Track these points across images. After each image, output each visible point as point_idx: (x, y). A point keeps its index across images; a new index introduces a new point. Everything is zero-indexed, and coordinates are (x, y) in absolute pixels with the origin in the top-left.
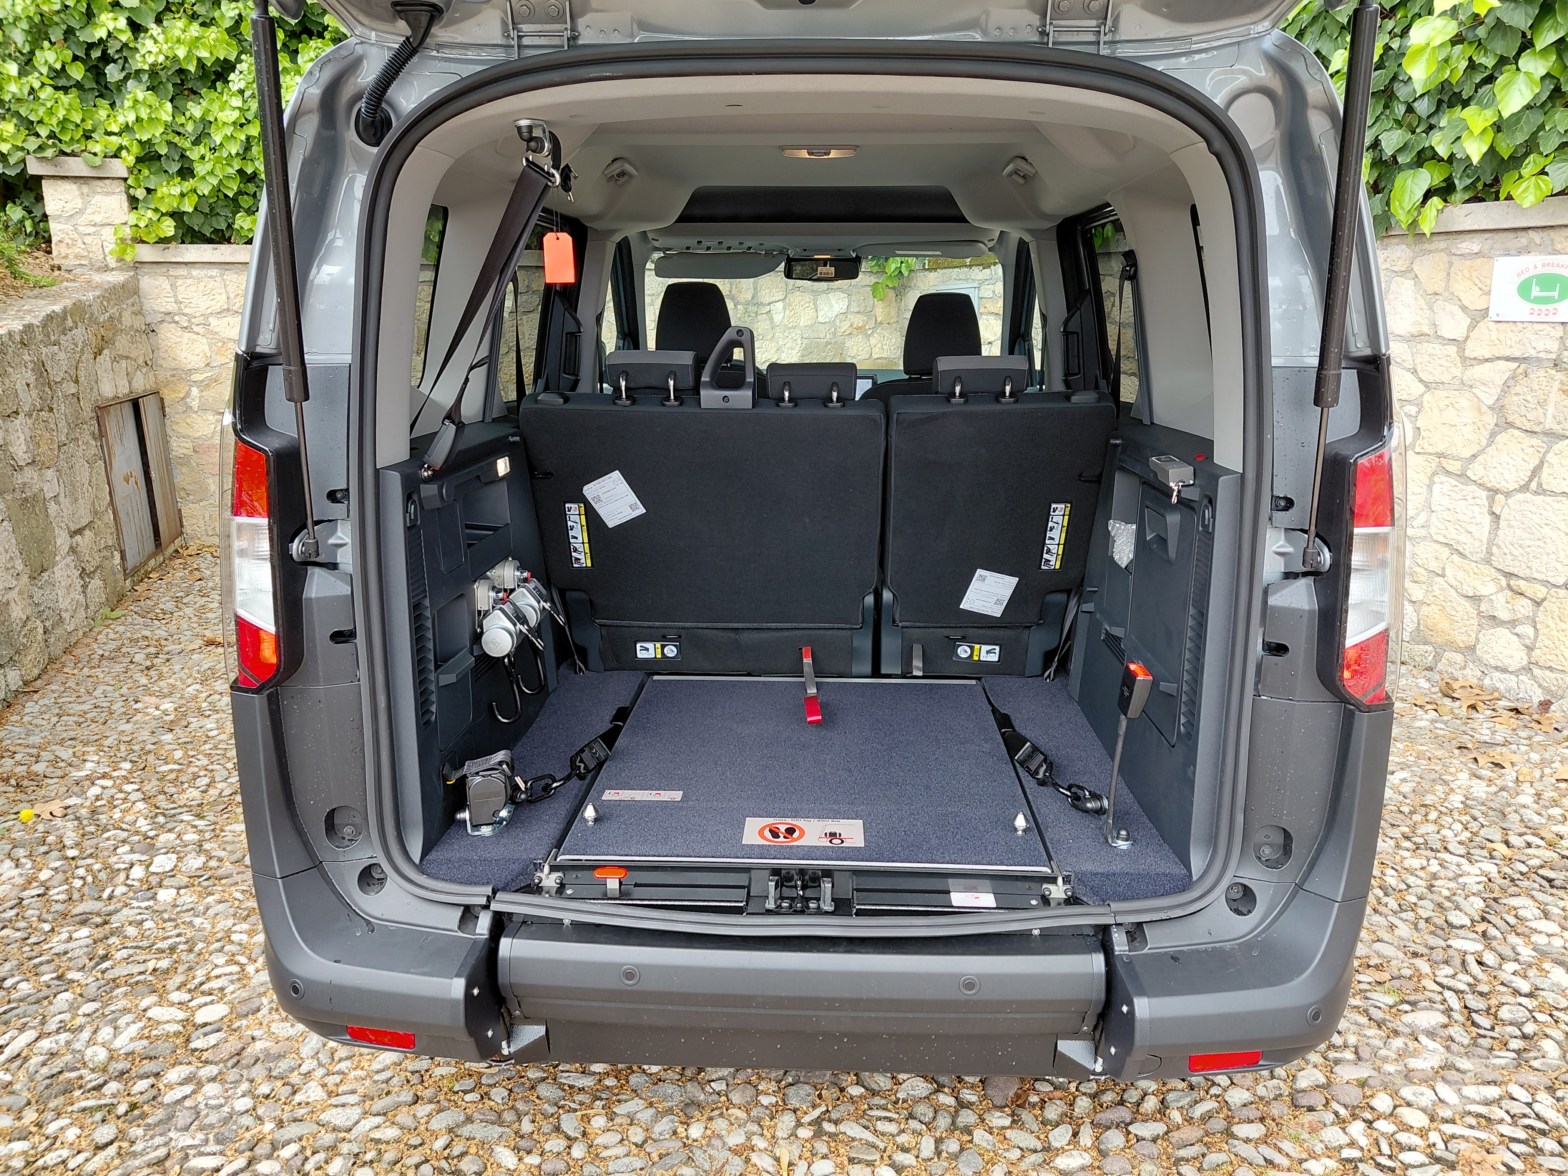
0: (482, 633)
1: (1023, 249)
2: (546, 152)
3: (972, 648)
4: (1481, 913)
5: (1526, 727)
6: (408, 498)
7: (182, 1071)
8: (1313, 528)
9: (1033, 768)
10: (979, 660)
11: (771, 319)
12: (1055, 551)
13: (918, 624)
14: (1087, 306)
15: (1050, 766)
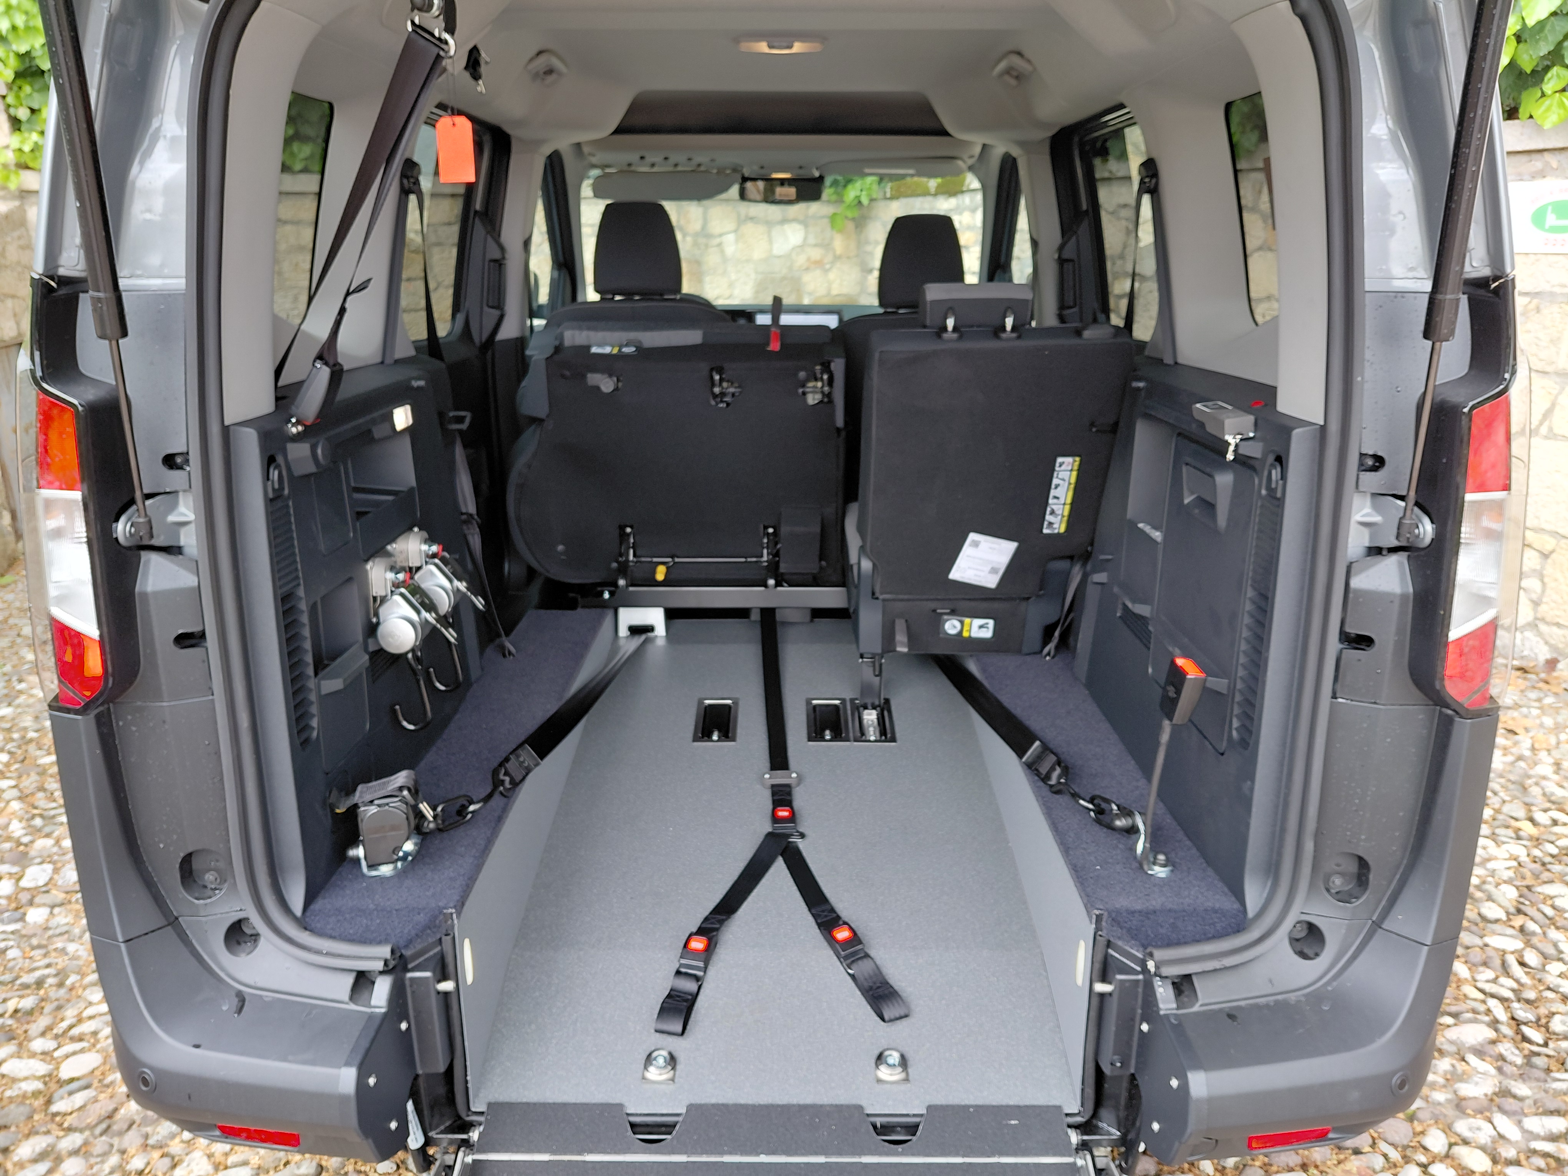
0: (378, 624)
1: (1009, 167)
2: (435, 11)
3: (962, 623)
4: (1515, 903)
5: (1534, 687)
6: (270, 461)
7: (38, 1143)
8: (1412, 493)
9: (1044, 770)
10: (970, 637)
11: (722, 252)
12: (1060, 512)
13: (901, 597)
14: (1084, 229)
15: (1066, 771)
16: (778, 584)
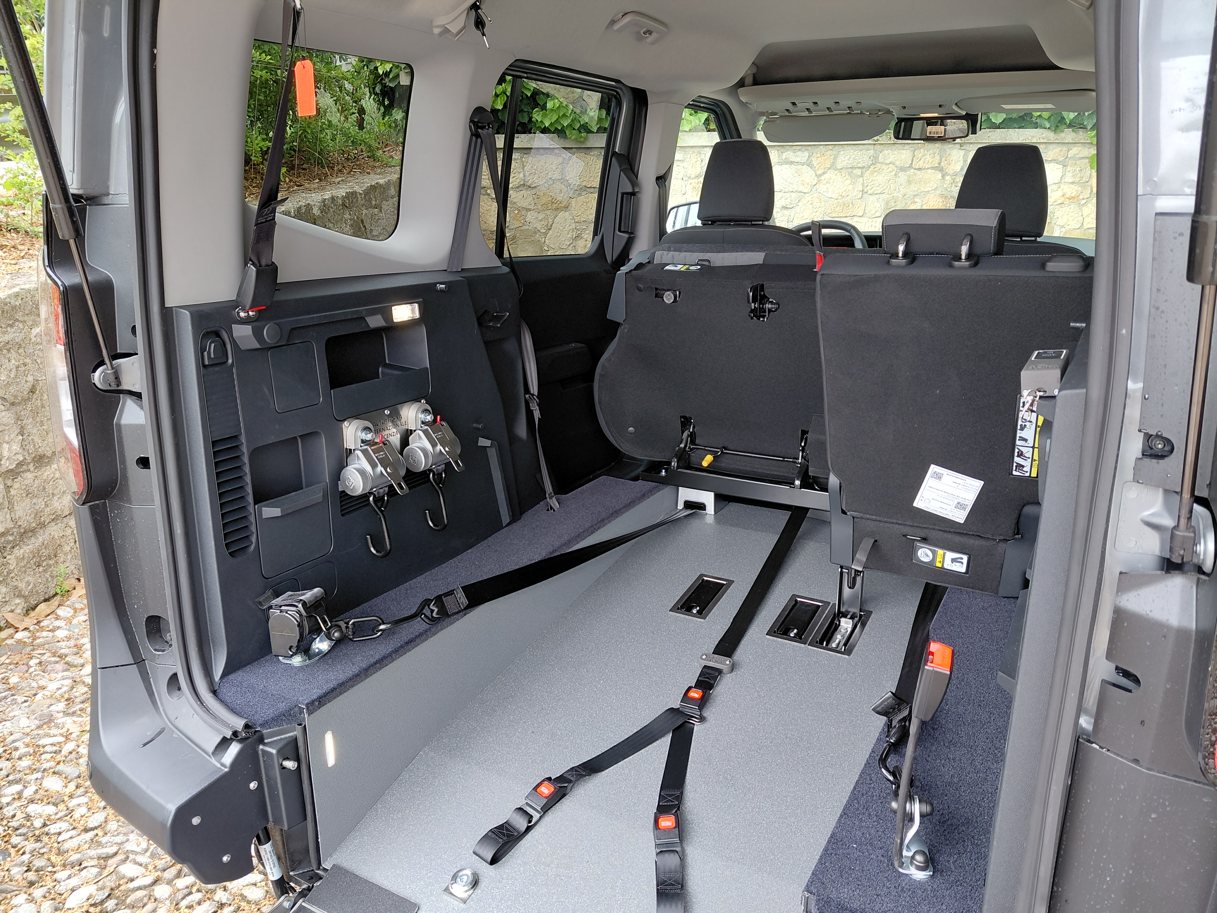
3: (934, 553)
10: (942, 568)
12: (1029, 455)
13: (871, 517)
16: (802, 486)
